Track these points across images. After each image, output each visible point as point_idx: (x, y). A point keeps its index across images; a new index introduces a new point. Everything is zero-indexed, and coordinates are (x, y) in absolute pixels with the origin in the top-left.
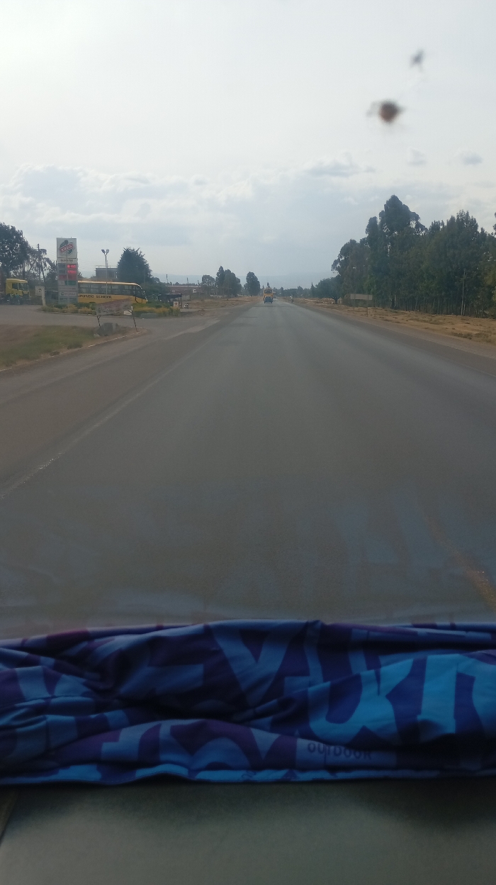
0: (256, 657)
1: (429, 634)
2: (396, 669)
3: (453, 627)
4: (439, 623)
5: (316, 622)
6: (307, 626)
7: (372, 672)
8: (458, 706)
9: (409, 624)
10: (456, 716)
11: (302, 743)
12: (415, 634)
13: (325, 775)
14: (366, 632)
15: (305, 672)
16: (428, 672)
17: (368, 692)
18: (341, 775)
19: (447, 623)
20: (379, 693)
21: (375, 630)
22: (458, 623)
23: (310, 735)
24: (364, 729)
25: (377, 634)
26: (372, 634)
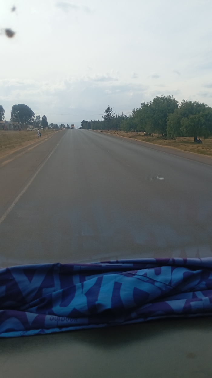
0: (30, 281)
1: (106, 265)
2: (90, 282)
3: (117, 262)
4: (111, 261)
5: (58, 263)
6: (54, 265)
7: (81, 283)
8: (113, 296)
9: (99, 262)
10: (112, 301)
11: (48, 317)
12: (101, 266)
13: (57, 330)
14: (79, 266)
15: (53, 286)
16: (103, 282)
17: (78, 292)
18: (64, 329)
19: (115, 260)
20: (82, 293)
21: (83, 265)
22: (119, 260)
23: (52, 313)
24: (74, 309)
25: (85, 267)
26: (82, 267)
